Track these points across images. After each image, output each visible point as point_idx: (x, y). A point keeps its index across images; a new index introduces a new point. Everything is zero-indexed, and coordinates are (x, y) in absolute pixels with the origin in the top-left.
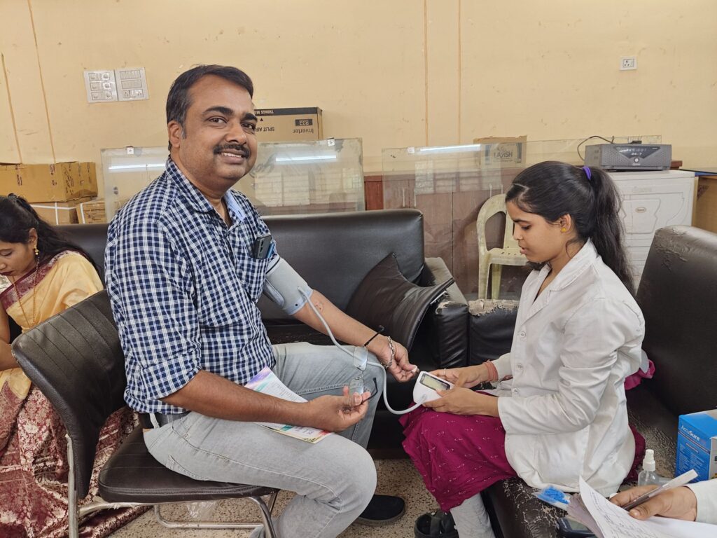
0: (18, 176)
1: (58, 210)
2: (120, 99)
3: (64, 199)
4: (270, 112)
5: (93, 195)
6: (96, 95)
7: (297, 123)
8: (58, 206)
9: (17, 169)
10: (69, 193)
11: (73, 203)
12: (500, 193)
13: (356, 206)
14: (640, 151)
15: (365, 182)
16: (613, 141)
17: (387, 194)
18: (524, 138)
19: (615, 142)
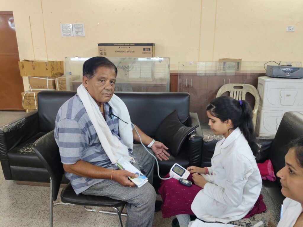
0: (33, 66)
1: (48, 80)
2: (74, 36)
3: (51, 76)
4: (133, 45)
5: (62, 74)
6: (65, 34)
7: (144, 49)
8: (48, 78)
9: (33, 63)
10: (52, 73)
11: (54, 77)
12: (228, 83)
13: (166, 86)
14: (290, 70)
15: (171, 75)
16: (280, 63)
17: (179, 81)
18: (240, 60)
19: (281, 64)
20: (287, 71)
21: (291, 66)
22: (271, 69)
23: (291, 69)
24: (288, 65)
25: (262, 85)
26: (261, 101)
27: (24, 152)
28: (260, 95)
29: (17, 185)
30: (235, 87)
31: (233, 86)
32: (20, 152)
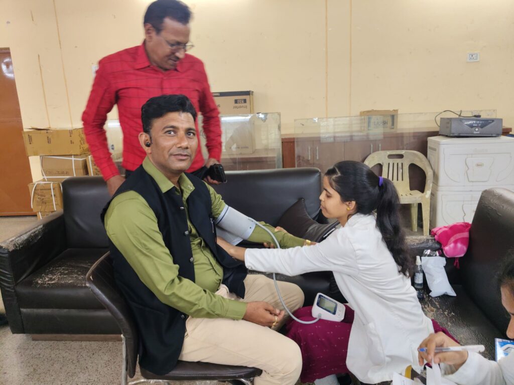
0: (48, 138)
1: (74, 160)
3: (78, 153)
4: (217, 94)
8: (74, 157)
9: (47, 133)
10: (82, 149)
11: (84, 156)
12: (378, 150)
13: (276, 159)
14: (479, 123)
15: (282, 142)
16: (460, 114)
17: (298, 151)
18: (396, 111)
19: (462, 115)
20: (474, 125)
21: (479, 116)
22: (448, 123)
23: (481, 122)
24: (475, 116)
25: (435, 150)
26: (436, 177)
27: (45, 284)
28: (433, 166)
29: (33, 342)
30: (390, 156)
31: (387, 155)
32: (37, 283)
